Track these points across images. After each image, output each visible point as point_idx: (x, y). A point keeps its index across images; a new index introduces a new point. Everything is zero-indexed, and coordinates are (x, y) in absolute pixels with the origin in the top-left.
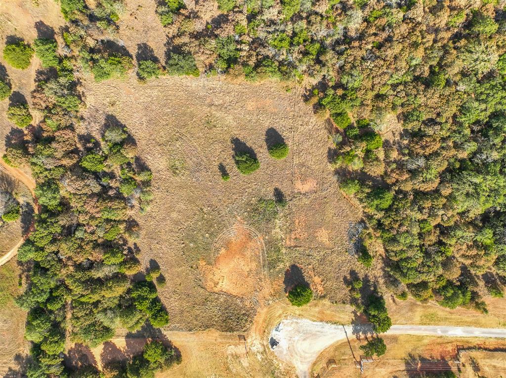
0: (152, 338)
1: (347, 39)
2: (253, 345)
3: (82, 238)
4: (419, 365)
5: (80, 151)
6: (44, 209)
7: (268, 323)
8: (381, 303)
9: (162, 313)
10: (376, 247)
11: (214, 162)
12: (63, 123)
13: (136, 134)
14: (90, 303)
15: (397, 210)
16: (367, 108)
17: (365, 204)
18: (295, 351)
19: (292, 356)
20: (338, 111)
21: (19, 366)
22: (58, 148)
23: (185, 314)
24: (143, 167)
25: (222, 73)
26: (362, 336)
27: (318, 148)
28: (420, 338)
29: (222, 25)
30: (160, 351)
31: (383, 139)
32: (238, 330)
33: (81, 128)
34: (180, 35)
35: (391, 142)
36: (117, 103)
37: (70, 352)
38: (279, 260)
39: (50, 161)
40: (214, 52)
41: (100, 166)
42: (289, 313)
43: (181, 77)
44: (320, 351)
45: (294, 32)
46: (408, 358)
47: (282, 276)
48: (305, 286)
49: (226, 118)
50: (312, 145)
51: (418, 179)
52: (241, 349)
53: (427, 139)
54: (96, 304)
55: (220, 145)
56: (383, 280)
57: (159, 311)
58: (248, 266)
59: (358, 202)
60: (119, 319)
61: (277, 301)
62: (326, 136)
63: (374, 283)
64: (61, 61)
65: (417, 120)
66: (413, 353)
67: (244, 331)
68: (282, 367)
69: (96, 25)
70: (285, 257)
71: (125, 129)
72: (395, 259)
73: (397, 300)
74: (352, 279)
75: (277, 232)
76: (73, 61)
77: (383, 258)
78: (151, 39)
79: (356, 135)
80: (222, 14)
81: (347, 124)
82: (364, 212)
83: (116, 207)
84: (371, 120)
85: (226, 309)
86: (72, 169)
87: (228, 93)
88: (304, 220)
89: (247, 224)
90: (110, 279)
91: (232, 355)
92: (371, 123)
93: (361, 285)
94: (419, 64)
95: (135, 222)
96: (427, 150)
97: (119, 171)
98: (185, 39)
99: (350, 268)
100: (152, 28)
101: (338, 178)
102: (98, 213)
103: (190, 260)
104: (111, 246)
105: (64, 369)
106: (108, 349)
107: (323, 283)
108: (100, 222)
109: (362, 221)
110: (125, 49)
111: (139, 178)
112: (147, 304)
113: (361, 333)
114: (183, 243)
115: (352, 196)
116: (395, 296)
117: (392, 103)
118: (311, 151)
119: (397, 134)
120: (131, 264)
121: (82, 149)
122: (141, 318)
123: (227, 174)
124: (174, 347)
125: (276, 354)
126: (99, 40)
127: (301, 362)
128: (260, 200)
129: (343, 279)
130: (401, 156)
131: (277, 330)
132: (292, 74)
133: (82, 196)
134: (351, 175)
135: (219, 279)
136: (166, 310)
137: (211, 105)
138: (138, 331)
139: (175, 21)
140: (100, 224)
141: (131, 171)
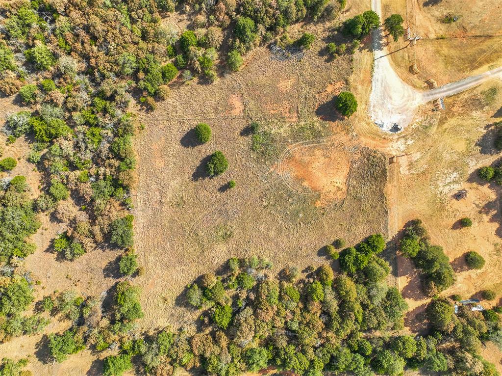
0: (396, 250)
1: (89, 71)
2: (399, 149)
3: (299, 323)
5: (213, 329)
6: (272, 362)
7: (375, 135)
8: (350, 23)
9: (371, 241)
10: (294, 31)
11: (218, 197)
12: (185, 346)
13: (194, 275)
14: (363, 312)
15: (256, 11)
16: (156, 47)
17: (251, 44)
18: (402, 107)
19: (408, 109)
20: (160, 75)
22: (211, 350)
23: (370, 218)
24: (226, 268)
25: (129, 193)
26: (385, 40)
27: (198, 95)
29: (81, 195)
30: (409, 240)
31: (186, 30)
32: (384, 165)
33: (190, 330)
34: (93, 235)
35: (188, 22)
36: (164, 296)
37: (414, 332)
38: (312, 127)
39: (223, 357)
40: (108, 201)
41: (227, 309)
42: (364, 115)
43: (134, 233)
44: (401, 82)
45: (84, 124)
47: (328, 124)
48: (337, 100)
49: (173, 187)
50: (195, 101)
52: (403, 161)
54: (364, 306)
55: (200, 192)
56: (327, 23)
57: (369, 244)
58: (319, 158)
59: (250, 52)
60: (378, 283)
61: (353, 128)
62: (186, 87)
63: (330, 31)
64: (125, 352)
67: (385, 158)
68: (419, 119)
69: (87, 318)
70: (308, 122)
71: (189, 286)
72: (305, 11)
73: (346, 8)
74: (327, 54)
75: (284, 130)
76: (125, 340)
77: (305, 24)
78: (98, 265)
79: (183, 57)
80: (71, 196)
81: (173, 67)
82: (260, 45)
83: (266, 291)
84: (168, 43)
85: (363, 178)
86: (231, 337)
87: (148, 186)
88: (270, 105)
89: (277, 161)
90: (339, 294)
91: (409, 169)
92: (171, 43)
93: (333, 44)
95: (281, 272)
97: (231, 290)
98: (97, 229)
99: (317, 57)
100: (88, 264)
101: (227, 73)
102: (273, 309)
103: (316, 216)
104: (306, 296)
105: (431, 335)
106: (409, 294)
107: (333, 83)
108: (282, 306)
109: (269, 47)
110: (110, 289)
111: (237, 271)
112: (361, 256)
113: (382, 42)
114: (300, 224)
115: (244, 58)
116: (342, 10)
117: (150, 23)
118: (202, 102)
119: (180, 18)
120: (323, 274)
121: (210, 328)
122: (377, 262)
123: (229, 183)
124: (404, 228)
125: (406, 126)
126: (102, 315)
127: (413, 100)
128: (253, 149)
129: (328, 63)
130: (202, 12)
131: (382, 126)
132: (126, 123)
133: (256, 325)
134: (223, 60)
135: (334, 186)
136: (368, 238)
137: (161, 203)
138: (390, 265)
139: (80, 240)
140: (284, 306)
141: (230, 279)
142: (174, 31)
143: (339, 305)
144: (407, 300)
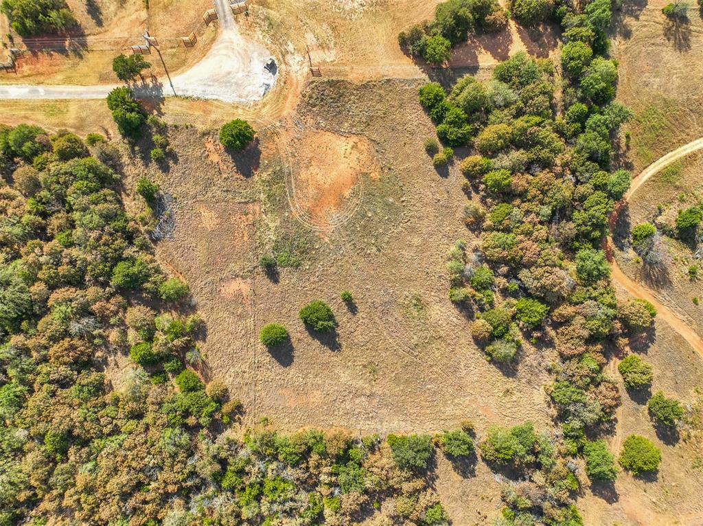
0: (441, 68)
1: (185, 494)
2: (300, 63)
3: (543, 204)
4: (67, 43)
5: (551, 325)
6: (597, 244)
7: (280, 95)
8: (124, 129)
9: (428, 103)
10: (134, 207)
11: (364, 316)
12: (573, 365)
13: (474, 351)
14: (528, 115)
15: (105, 259)
16: (153, 400)
17: (150, 266)
18: (242, 57)
19: (245, 50)
20: (192, 394)
21: (624, 23)
22: (579, 328)
23: (396, 104)
24: (463, 306)
25: (356, 440)
26: (148, 81)
27: (220, 341)
28: (69, 80)
29: (358, 508)
30: (427, 50)
31: (129, 358)
32: (322, 83)
33: (550, 357)
34: (415, 492)
35: (119, 353)
36: (502, 394)
37: (556, 45)
38: (269, 183)
39: (588, 311)
40: (368, 470)
41: (521, 306)
42: (252, 110)
43: (413, 434)
44: (207, 58)
45: (259, 502)
46: (83, 53)
47: (264, 161)
48: (230, 148)
49: (349, 378)
50: (229, 345)
51: (78, 304)
52: (317, 56)
53: (68, 359)
54: (519, 113)
55: (356, 341)
56: (123, 161)
57: (432, 106)
58: (311, 174)
59: (162, 267)
60: (487, 93)
61: (269, 126)
62: (210, 358)
63: (135, 157)
64: (581, 449)
65: (83, 386)
66: (77, 60)
67: (313, 82)
68: (259, 34)
69: (533, 502)
70: (261, 188)
71: (489, 358)
72: (106, 191)
73: (102, 134)
74: (166, 160)
75: (272, 222)
76: (563, 449)
77: (124, 191)
78: (458, 485)
79: (168, 361)
80: (360, 522)
81: (181, 376)
83: (496, 250)
84: (147, 382)
85: (340, 113)
86: (561, 300)
87: (348, 413)
88: (236, 241)
89: (315, 231)
90: (502, 148)
91: (328, 48)
92: (147, 379)
93: (152, 152)
94: (83, 463)
95: (470, 229)
96: (66, 345)
97: (495, 299)
98: (407, 487)
99: (170, 175)
100: (455, 500)
101: (191, 301)
102: (521, 241)
103: (393, 180)
104: (504, 194)
105: (561, 22)
106: (503, 50)
107: (207, 153)
108: (518, 227)
109: (155, 241)
110: (492, 469)
111: (467, 290)
112: (449, 117)
113: (151, 85)
114: (403, 202)
115: (171, 276)
116: (106, 139)
117: (119, 407)
118: (230, 336)
119: (112, 365)
120: (473, 171)
121: (548, 329)
122: (457, 95)
123: (345, 300)
124: (410, 57)
125: (268, 52)
126: (527, 481)
127: (232, 42)
128: (297, 266)
129: (178, 160)
130: (104, 334)
131: (268, 85)
132: (258, 444)
133: (544, 264)
134: (172, 305)
135: (351, 153)
136: (424, 107)
137: (371, 395)
138: (462, 77)
139: (422, 511)
140: (518, 225)
141: (479, 300)
142: (131, 373)
143: (518, 148)
144: (511, 54)
